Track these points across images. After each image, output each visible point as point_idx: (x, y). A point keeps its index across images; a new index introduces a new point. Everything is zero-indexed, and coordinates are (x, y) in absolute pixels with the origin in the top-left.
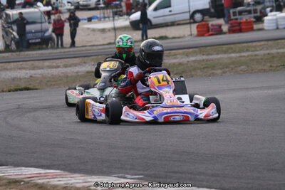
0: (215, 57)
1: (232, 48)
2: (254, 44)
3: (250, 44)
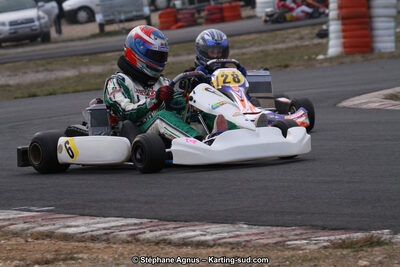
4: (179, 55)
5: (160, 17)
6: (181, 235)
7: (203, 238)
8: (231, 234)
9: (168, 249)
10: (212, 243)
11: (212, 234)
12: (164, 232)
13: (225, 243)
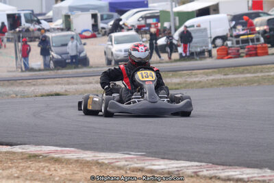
0: (231, 76)
3: (264, 66)
4: (228, 75)
5: (218, 51)
6: (227, 174)
7: (241, 177)
8: (260, 175)
9: (218, 182)
10: (246, 180)
11: (247, 174)
12: (215, 171)
13: (255, 180)
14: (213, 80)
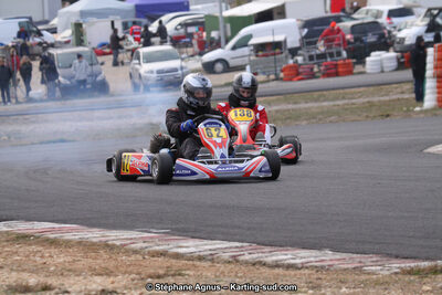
0: (303, 106)
1: (324, 96)
2: (353, 90)
3: (347, 91)
4: (298, 103)
7: (293, 261)
9: (263, 269)
10: (300, 266)
11: (302, 258)
13: (312, 266)
14: (277, 111)
